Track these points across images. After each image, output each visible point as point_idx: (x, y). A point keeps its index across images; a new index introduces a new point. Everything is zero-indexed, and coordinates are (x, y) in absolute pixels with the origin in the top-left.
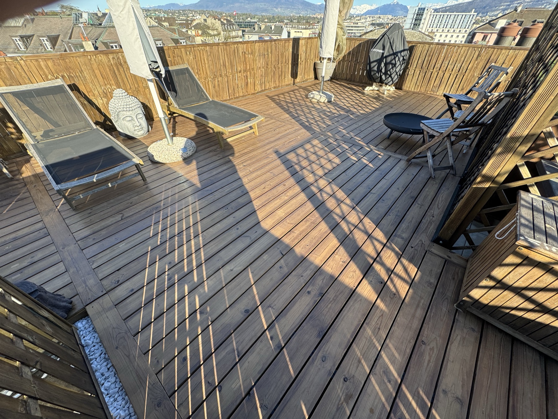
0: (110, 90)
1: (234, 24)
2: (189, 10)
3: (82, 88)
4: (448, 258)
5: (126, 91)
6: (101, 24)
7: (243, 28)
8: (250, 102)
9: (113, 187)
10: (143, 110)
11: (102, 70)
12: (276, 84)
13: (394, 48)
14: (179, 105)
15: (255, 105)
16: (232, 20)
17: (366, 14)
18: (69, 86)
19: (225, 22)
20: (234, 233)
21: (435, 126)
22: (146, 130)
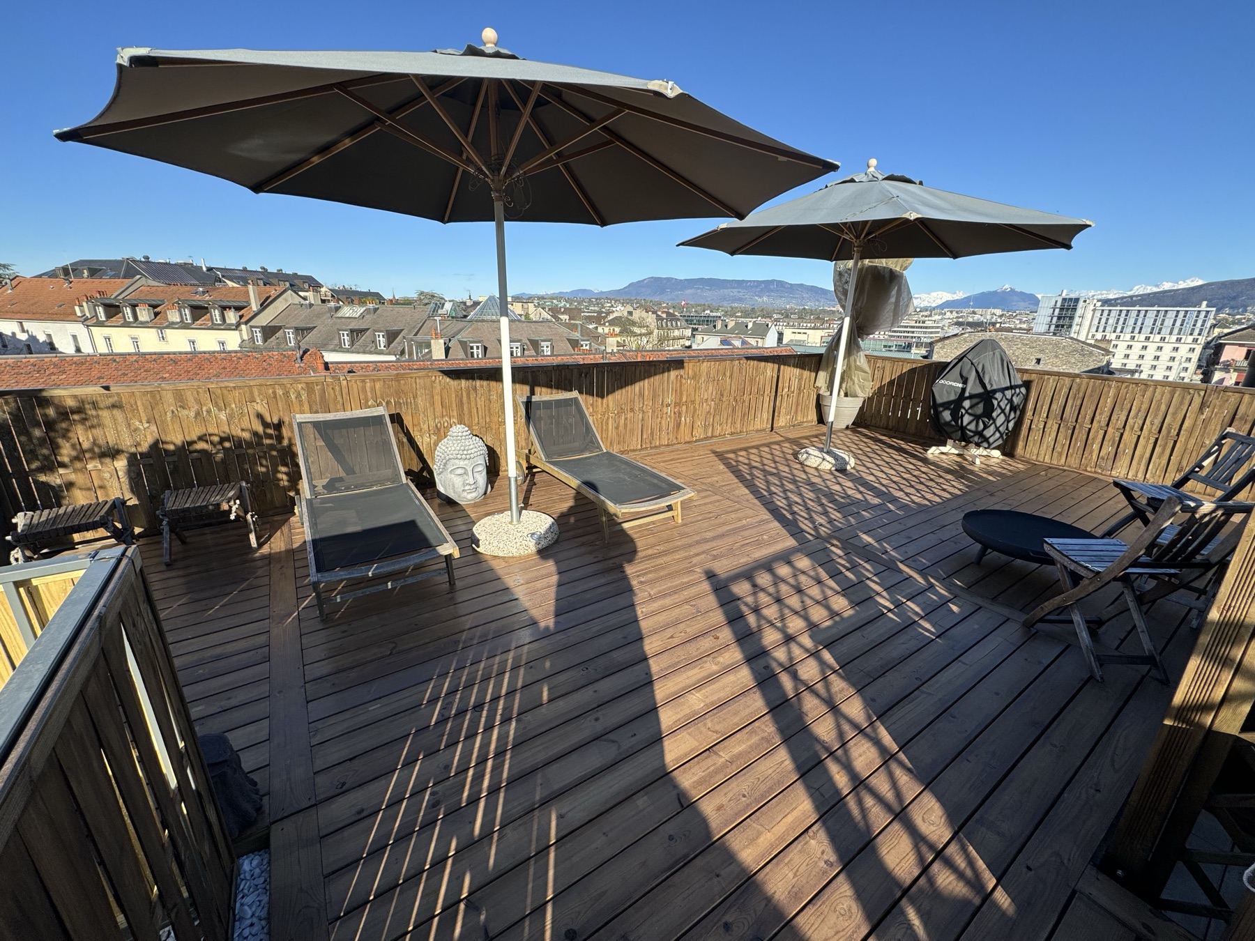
0: (446, 424)
1: (679, 320)
2: (607, 298)
3: (408, 421)
4: (1145, 932)
5: (470, 427)
6: (465, 316)
7: (695, 324)
8: (678, 457)
9: (393, 589)
10: (487, 459)
11: (445, 396)
12: (736, 428)
13: (986, 381)
14: (547, 455)
15: (688, 464)
16: (676, 313)
17: (942, 306)
18: (391, 416)
19: (664, 316)
20: (588, 728)
21: (1082, 553)
22: (481, 491)
